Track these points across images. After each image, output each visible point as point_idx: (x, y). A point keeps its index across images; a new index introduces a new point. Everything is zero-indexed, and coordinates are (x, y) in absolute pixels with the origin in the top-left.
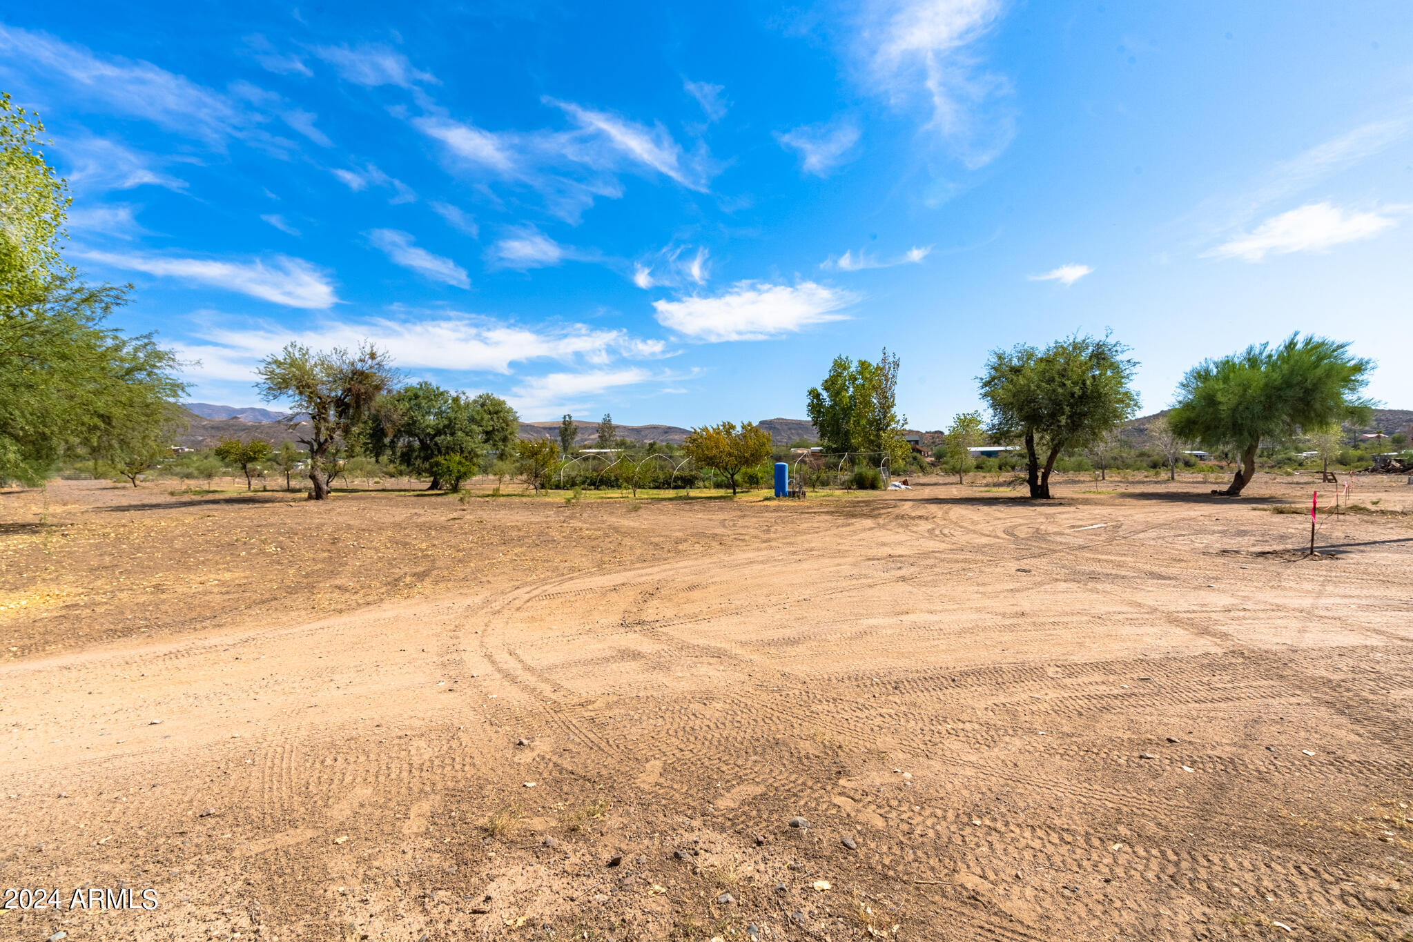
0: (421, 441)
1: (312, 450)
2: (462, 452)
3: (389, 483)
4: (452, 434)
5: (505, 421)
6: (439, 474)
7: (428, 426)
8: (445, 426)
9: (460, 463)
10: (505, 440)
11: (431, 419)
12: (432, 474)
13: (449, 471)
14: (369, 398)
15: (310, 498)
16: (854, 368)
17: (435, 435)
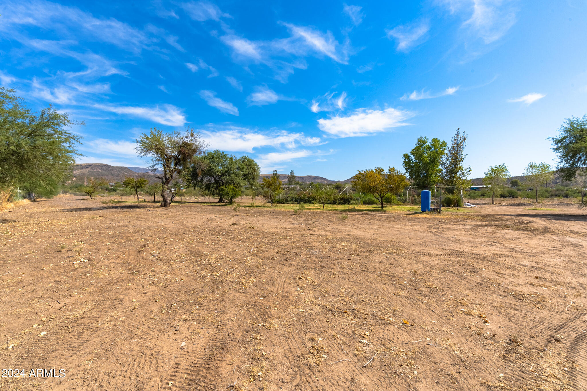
0: (215, 179)
1: (162, 182)
2: (234, 184)
3: (201, 199)
4: (229, 175)
5: (254, 170)
6: (223, 195)
7: (218, 171)
8: (226, 172)
9: (233, 189)
10: (253, 179)
11: (220, 168)
12: (219, 194)
13: (228, 194)
14: (190, 156)
15: (161, 206)
16: (429, 143)
17: (221, 176)
